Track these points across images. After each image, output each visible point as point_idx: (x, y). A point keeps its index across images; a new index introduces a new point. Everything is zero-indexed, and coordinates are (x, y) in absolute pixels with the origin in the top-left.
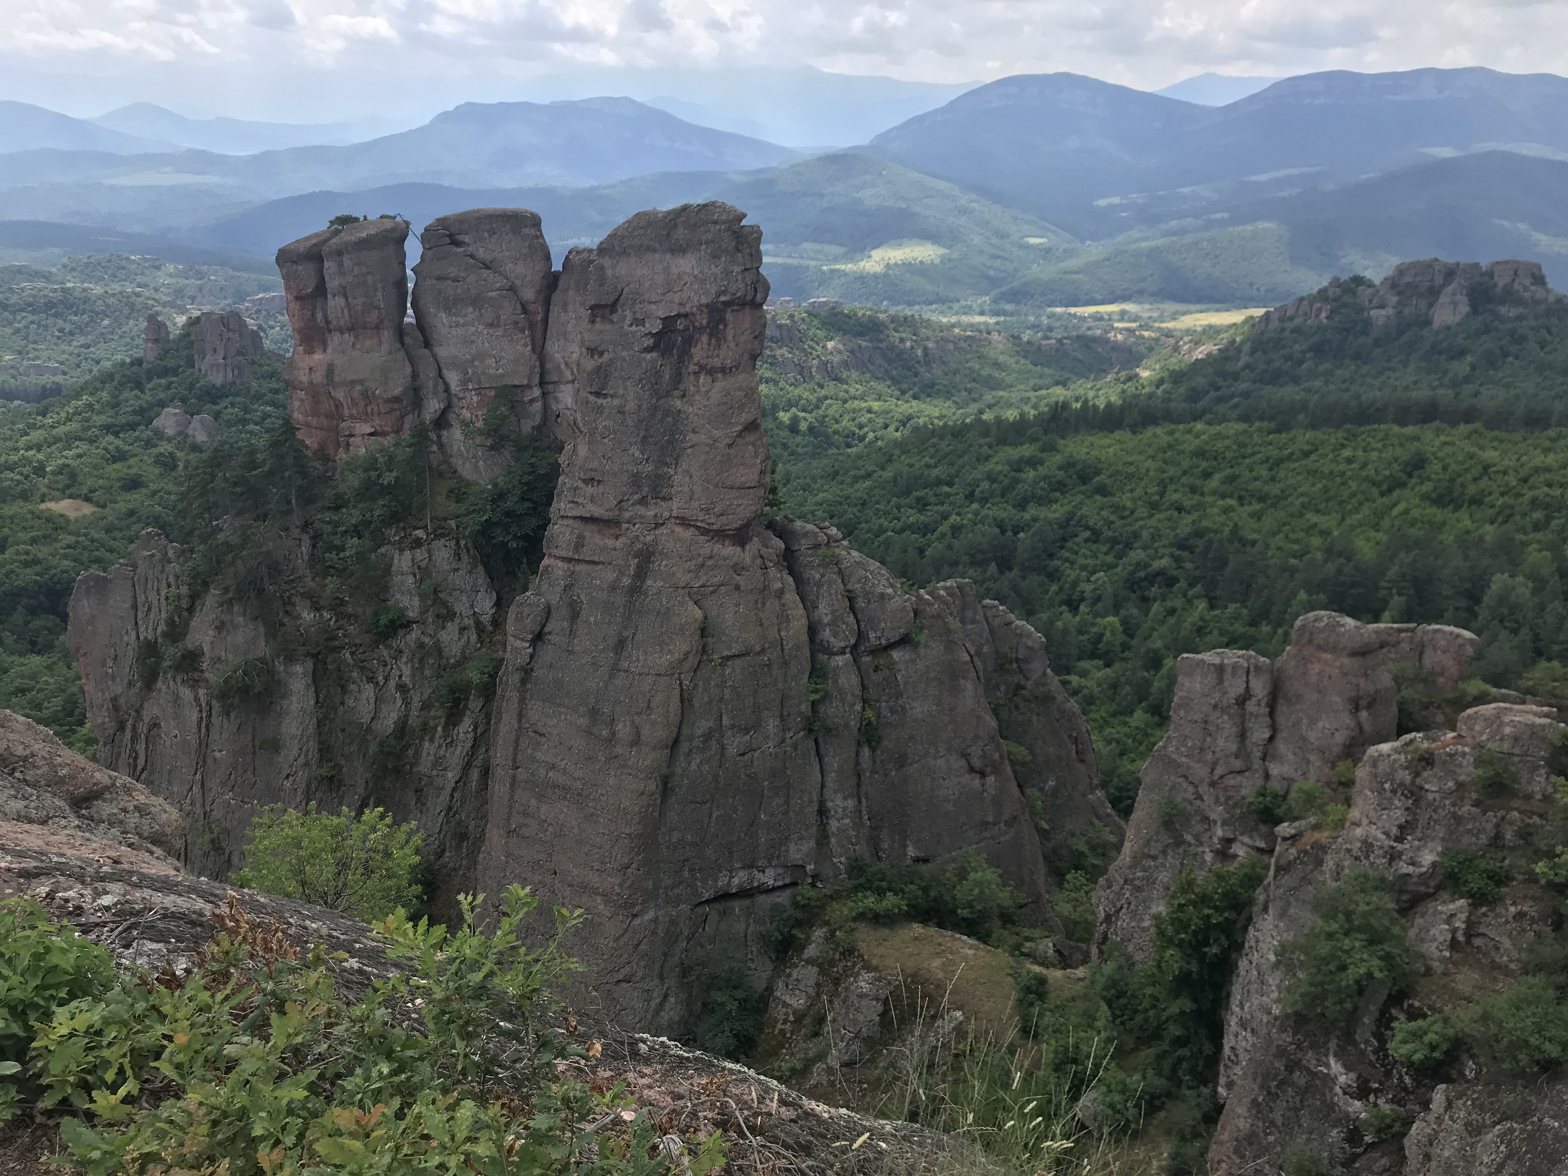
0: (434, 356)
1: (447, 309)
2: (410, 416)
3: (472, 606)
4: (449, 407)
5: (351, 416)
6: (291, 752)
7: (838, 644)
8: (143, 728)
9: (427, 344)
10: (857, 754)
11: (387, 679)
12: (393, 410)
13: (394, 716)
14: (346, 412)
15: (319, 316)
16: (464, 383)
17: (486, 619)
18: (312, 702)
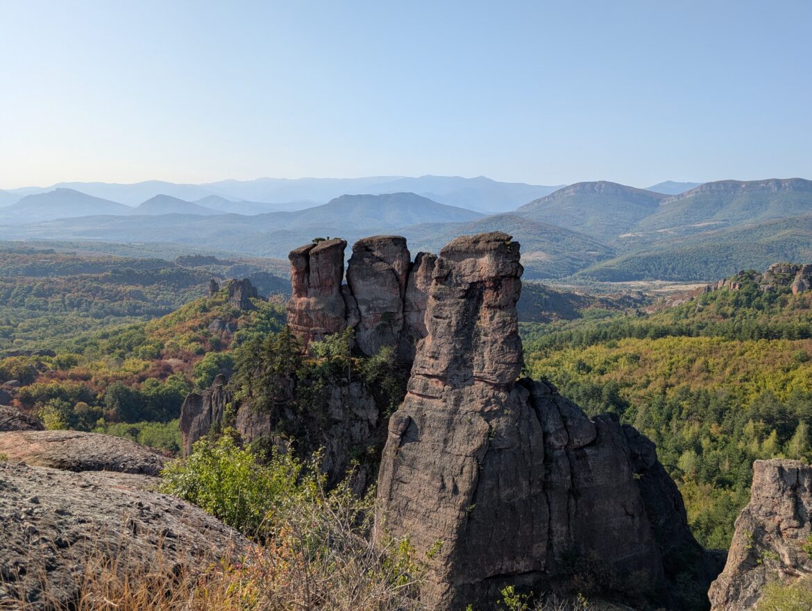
0: (355, 299)
1: (363, 278)
3: (367, 416)
4: (360, 321)
5: (316, 325)
7: (557, 444)
9: (352, 294)
10: (568, 502)
12: (335, 322)
14: (314, 323)
15: (306, 280)
16: (369, 309)
17: (373, 422)
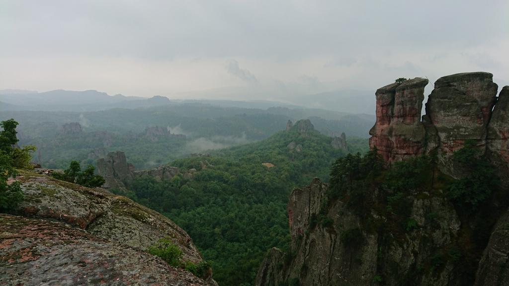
0: (435, 127)
1: (444, 109)
2: (422, 149)
3: (449, 225)
4: (439, 146)
5: (397, 147)
6: (365, 266)
8: (309, 241)
9: (432, 122)
11: (408, 247)
12: (416, 146)
13: (410, 263)
14: (395, 145)
15: (390, 112)
16: (448, 137)
17: (455, 232)
18: (377, 249)
